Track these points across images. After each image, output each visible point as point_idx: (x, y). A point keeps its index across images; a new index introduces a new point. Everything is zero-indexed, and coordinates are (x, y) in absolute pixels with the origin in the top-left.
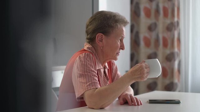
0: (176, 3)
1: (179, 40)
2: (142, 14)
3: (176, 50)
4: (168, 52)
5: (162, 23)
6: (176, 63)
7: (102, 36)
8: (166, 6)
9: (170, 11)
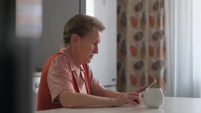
0: (162, 12)
1: (165, 48)
2: (129, 23)
3: (162, 58)
4: (154, 60)
5: (148, 31)
6: (162, 71)
7: (77, 37)
8: (152, 15)
9: (155, 20)
